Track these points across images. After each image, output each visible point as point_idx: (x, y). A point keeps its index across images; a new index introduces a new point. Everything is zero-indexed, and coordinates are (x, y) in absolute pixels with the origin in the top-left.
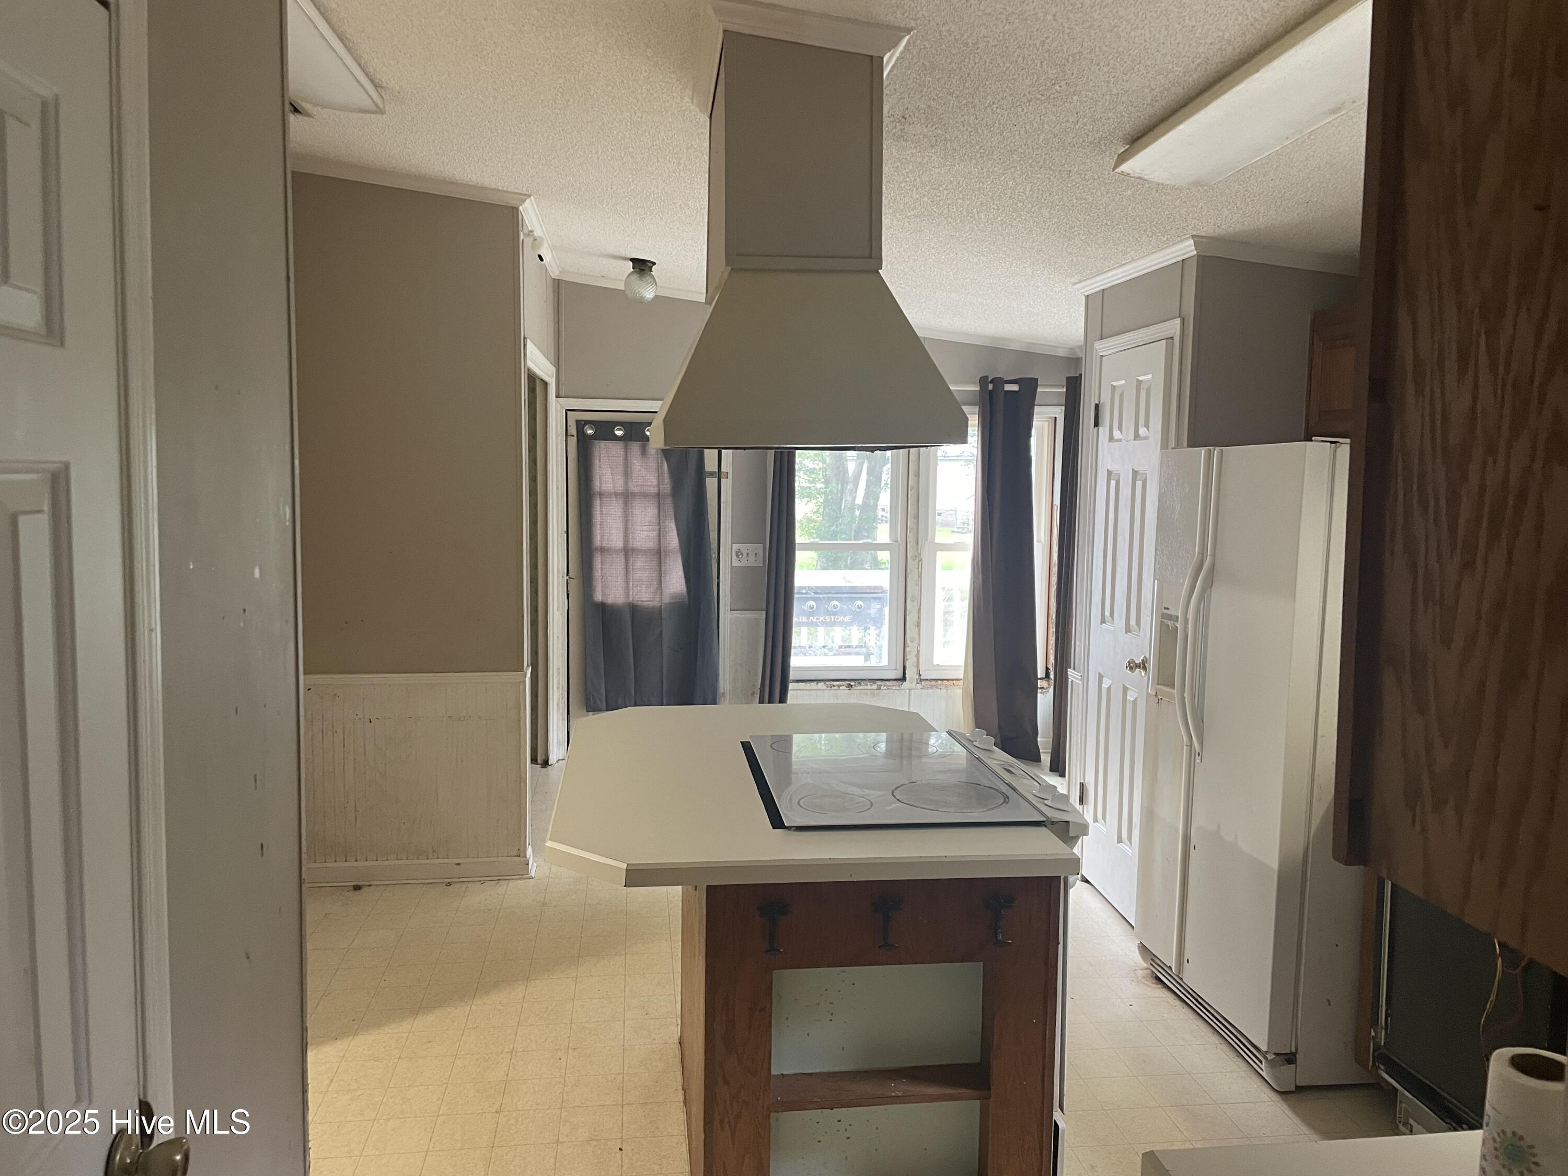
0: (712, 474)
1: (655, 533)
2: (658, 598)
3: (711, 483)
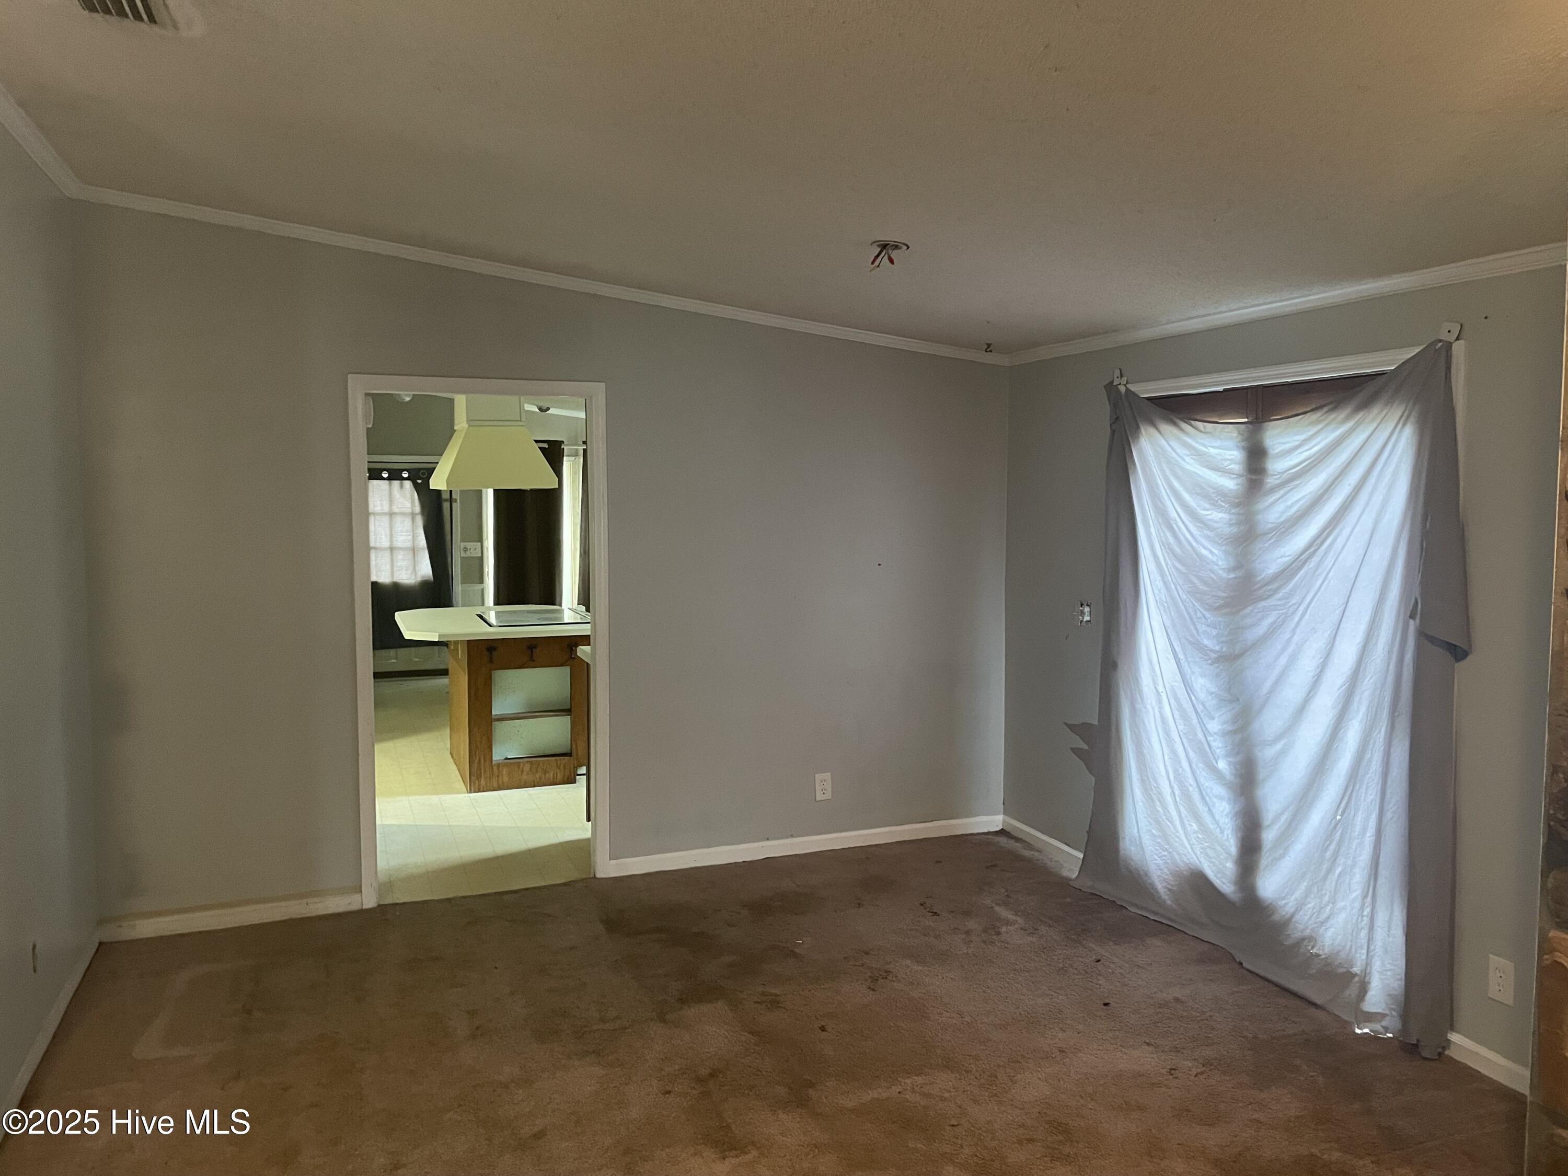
0: (446, 500)
1: (410, 537)
2: (413, 577)
3: (446, 505)
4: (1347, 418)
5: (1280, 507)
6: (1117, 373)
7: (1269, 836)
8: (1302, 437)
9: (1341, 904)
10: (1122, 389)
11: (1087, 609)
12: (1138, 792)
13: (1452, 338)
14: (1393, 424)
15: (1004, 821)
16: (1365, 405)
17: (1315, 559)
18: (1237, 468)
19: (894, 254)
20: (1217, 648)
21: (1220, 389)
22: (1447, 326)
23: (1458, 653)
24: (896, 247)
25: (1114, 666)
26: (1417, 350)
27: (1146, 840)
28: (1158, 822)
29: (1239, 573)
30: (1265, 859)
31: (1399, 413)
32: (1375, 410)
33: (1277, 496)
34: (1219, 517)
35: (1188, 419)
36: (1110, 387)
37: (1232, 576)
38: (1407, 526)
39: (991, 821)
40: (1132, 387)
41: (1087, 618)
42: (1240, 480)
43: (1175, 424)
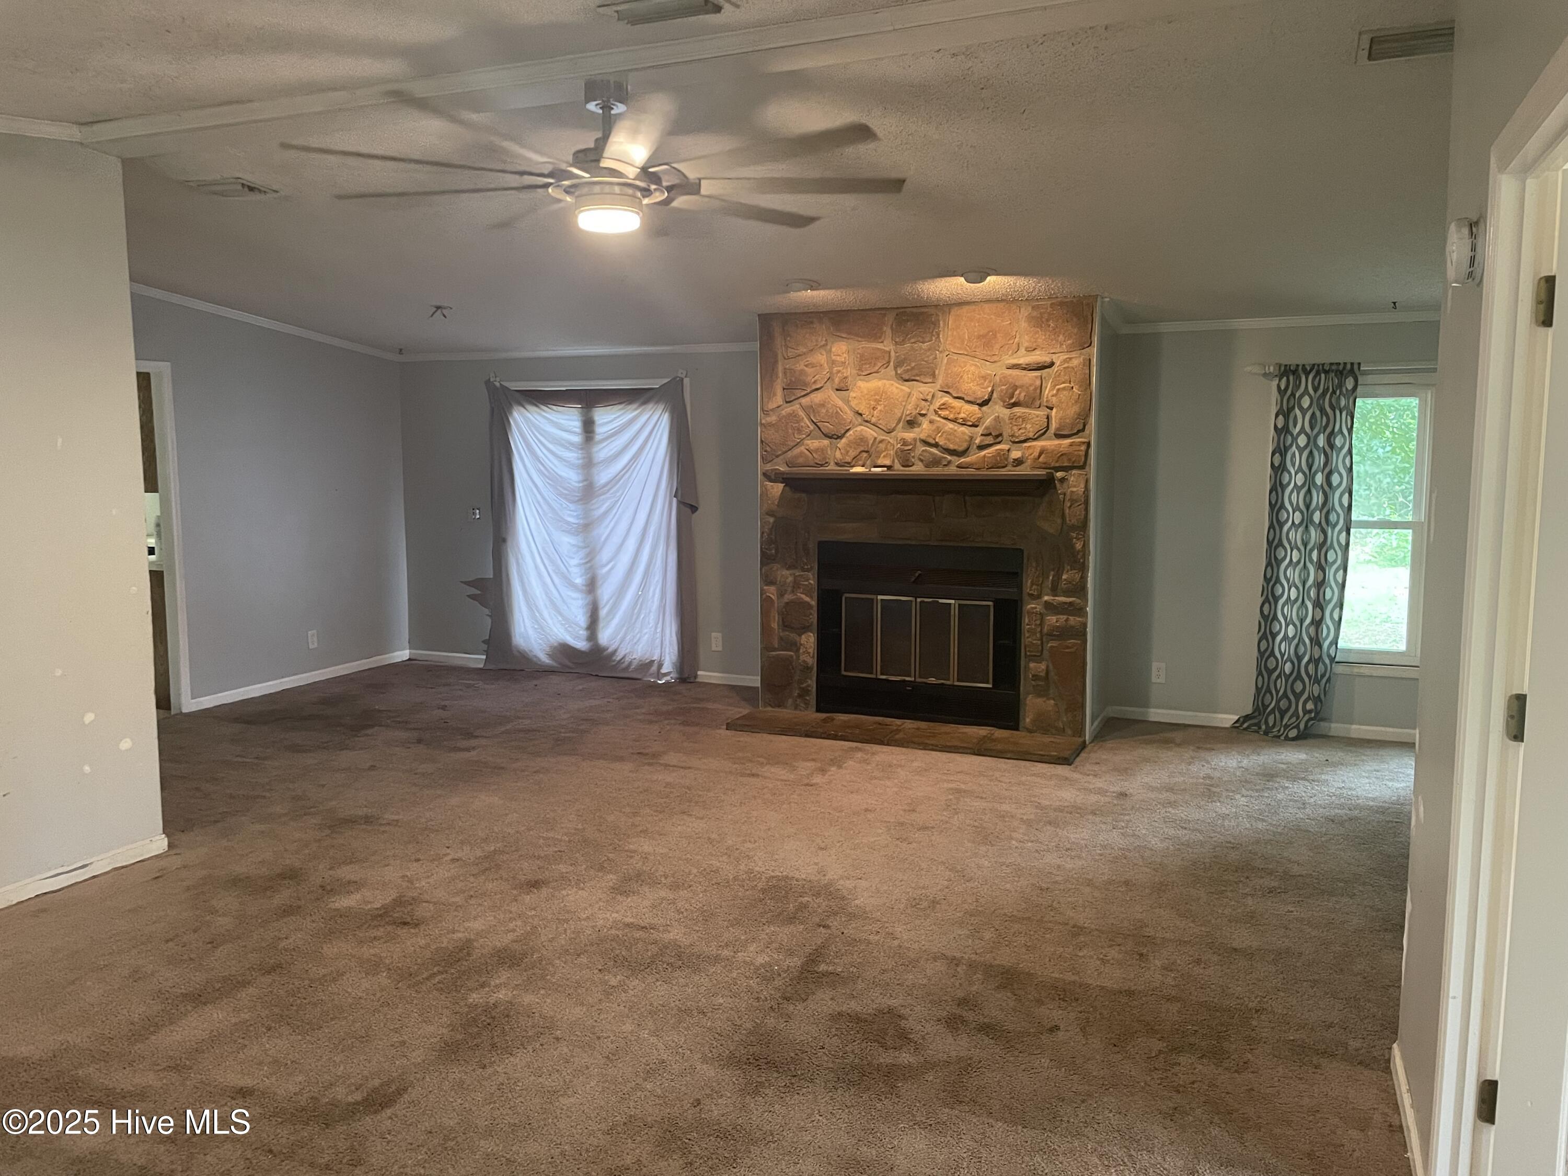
4: (636, 409)
5: (605, 451)
6: (492, 375)
7: (603, 613)
8: (614, 416)
9: (646, 631)
10: (497, 384)
11: (478, 511)
12: (524, 608)
13: (683, 376)
14: (660, 412)
15: (410, 653)
16: (645, 403)
17: (627, 476)
18: (578, 430)
19: (445, 312)
20: (577, 522)
21: (564, 389)
22: (681, 371)
23: (694, 509)
24: (445, 308)
25: (504, 540)
26: (666, 381)
27: (531, 632)
28: (537, 621)
29: (585, 483)
30: (601, 624)
31: (663, 407)
32: (650, 406)
33: (605, 444)
34: (573, 456)
35: (545, 404)
36: (488, 383)
37: (581, 485)
38: (668, 458)
39: (403, 655)
40: (504, 383)
41: (478, 516)
42: (580, 436)
43: (537, 406)
